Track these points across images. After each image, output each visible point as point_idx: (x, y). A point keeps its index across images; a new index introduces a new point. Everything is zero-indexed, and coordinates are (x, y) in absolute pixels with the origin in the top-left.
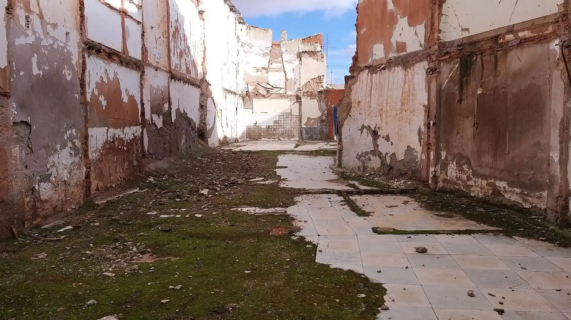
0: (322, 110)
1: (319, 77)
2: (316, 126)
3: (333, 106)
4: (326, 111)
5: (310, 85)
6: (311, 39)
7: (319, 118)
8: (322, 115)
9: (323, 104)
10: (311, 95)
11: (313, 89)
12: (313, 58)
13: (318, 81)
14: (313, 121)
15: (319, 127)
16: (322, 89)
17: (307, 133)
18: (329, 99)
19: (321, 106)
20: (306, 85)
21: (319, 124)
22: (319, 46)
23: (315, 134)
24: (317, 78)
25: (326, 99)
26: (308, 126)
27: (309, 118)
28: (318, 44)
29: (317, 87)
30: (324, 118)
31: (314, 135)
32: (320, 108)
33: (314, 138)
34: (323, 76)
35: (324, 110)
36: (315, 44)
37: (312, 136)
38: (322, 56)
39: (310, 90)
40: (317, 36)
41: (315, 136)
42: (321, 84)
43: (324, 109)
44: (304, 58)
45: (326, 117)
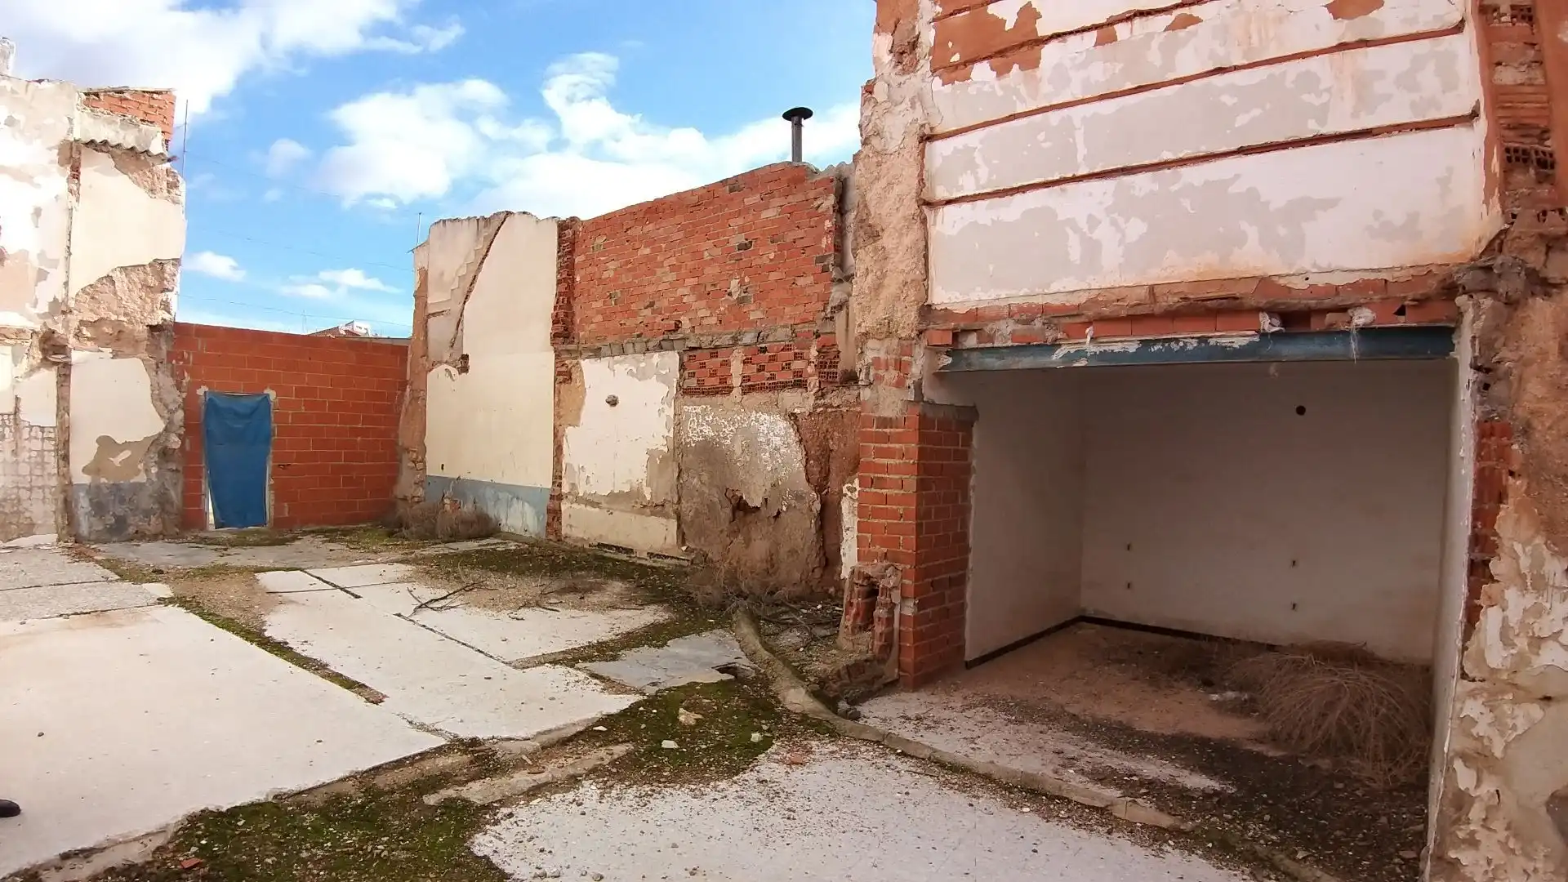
0: (166, 406)
1: (158, 266)
2: (142, 478)
3: (201, 391)
4: (180, 414)
5: (115, 294)
6: (126, 99)
7: (155, 441)
8: (166, 430)
9: (168, 382)
10: (117, 340)
11: (126, 314)
12: (136, 182)
13: (152, 281)
14: (126, 454)
15: (155, 479)
16: (167, 316)
17: (99, 508)
18: (187, 361)
19: (160, 388)
20: (91, 292)
21: (154, 470)
22: (160, 137)
23: (134, 511)
24: (148, 269)
25: (174, 362)
26: (103, 480)
27: (106, 444)
28: (157, 128)
29: (148, 307)
30: (175, 442)
31: (131, 520)
32: (157, 398)
33: (131, 530)
34: (176, 262)
35: (172, 407)
36: (144, 127)
37: (121, 522)
38: (171, 180)
39: (114, 317)
40: (155, 96)
41: (135, 523)
42: (163, 296)
43: (175, 401)
44: (95, 171)
45: (179, 436)
